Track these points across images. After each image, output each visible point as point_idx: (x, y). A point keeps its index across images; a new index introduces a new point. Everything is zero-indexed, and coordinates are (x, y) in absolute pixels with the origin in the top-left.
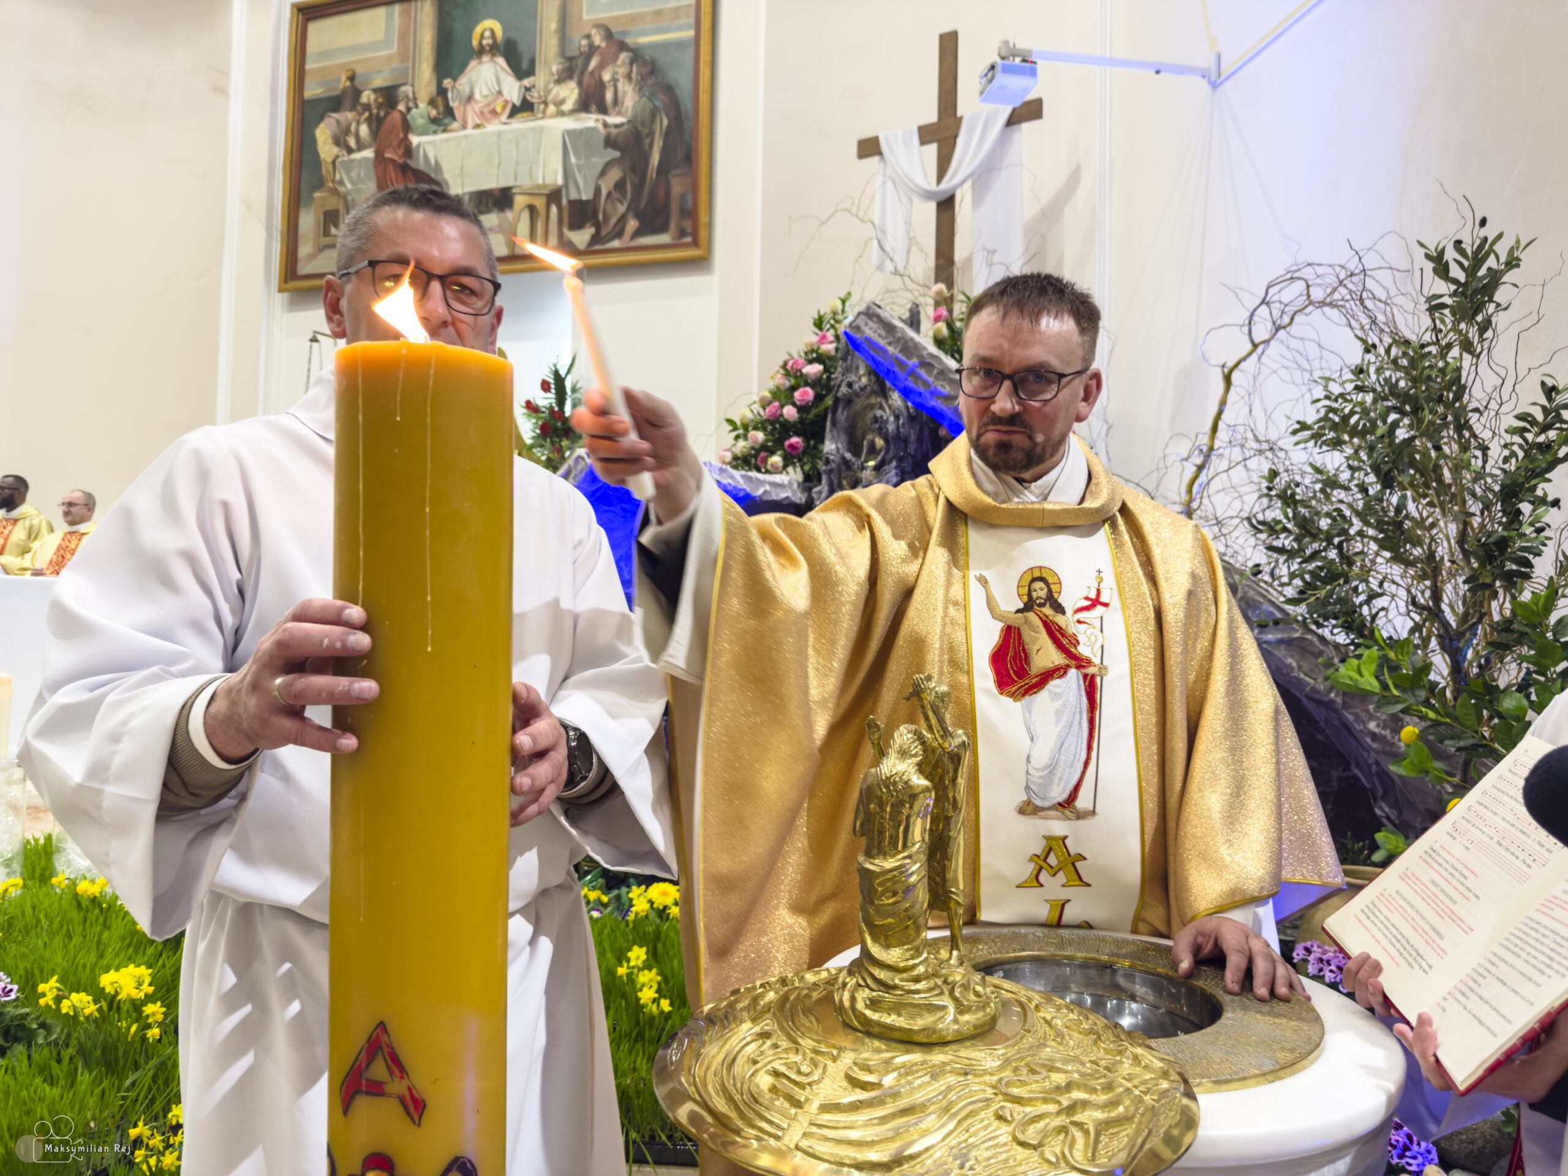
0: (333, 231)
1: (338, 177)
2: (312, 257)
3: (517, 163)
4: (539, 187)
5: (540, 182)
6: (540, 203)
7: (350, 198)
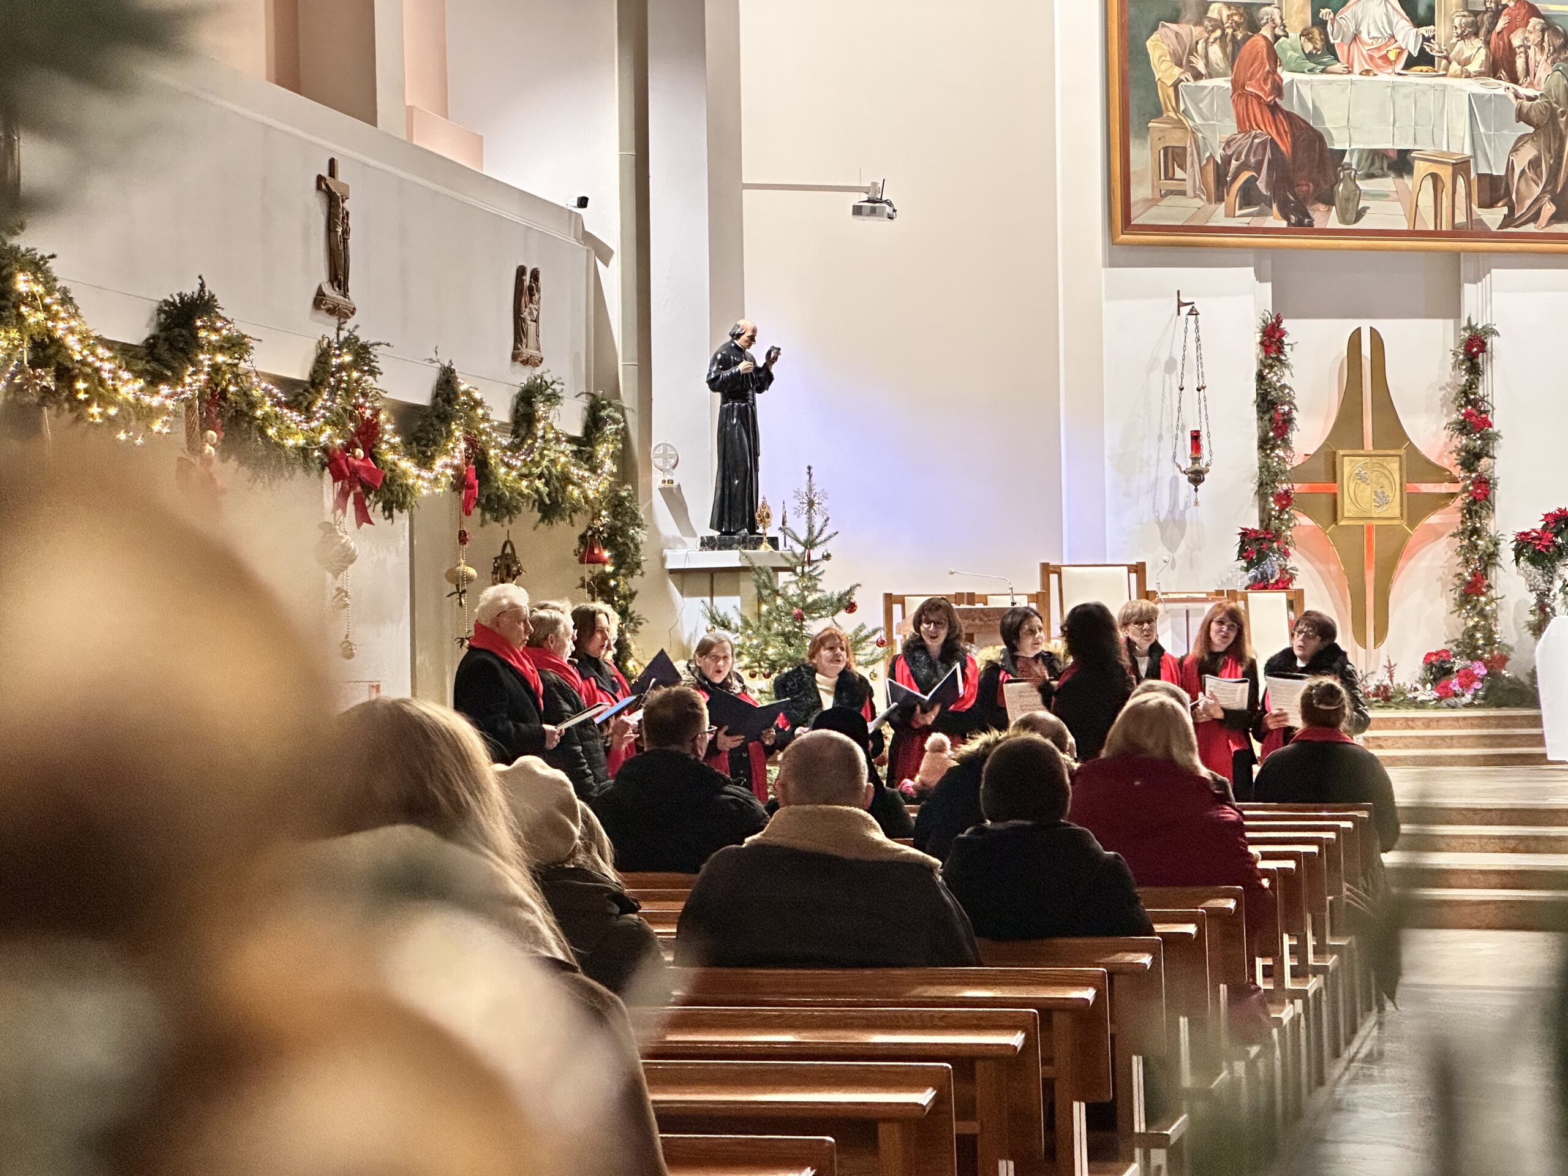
0: (1179, 173)
1: (1182, 107)
2: (1152, 202)
3: (1416, 124)
4: (1443, 152)
5: (1445, 149)
6: (1445, 173)
7: (1200, 135)
